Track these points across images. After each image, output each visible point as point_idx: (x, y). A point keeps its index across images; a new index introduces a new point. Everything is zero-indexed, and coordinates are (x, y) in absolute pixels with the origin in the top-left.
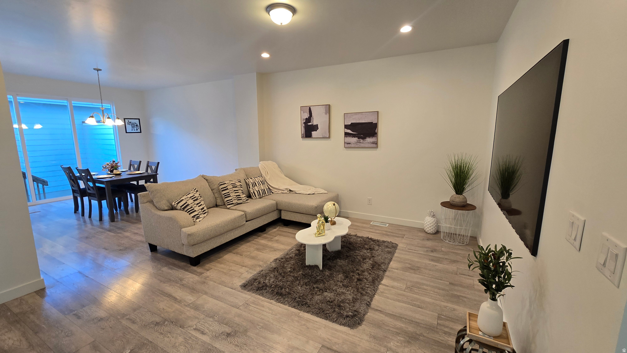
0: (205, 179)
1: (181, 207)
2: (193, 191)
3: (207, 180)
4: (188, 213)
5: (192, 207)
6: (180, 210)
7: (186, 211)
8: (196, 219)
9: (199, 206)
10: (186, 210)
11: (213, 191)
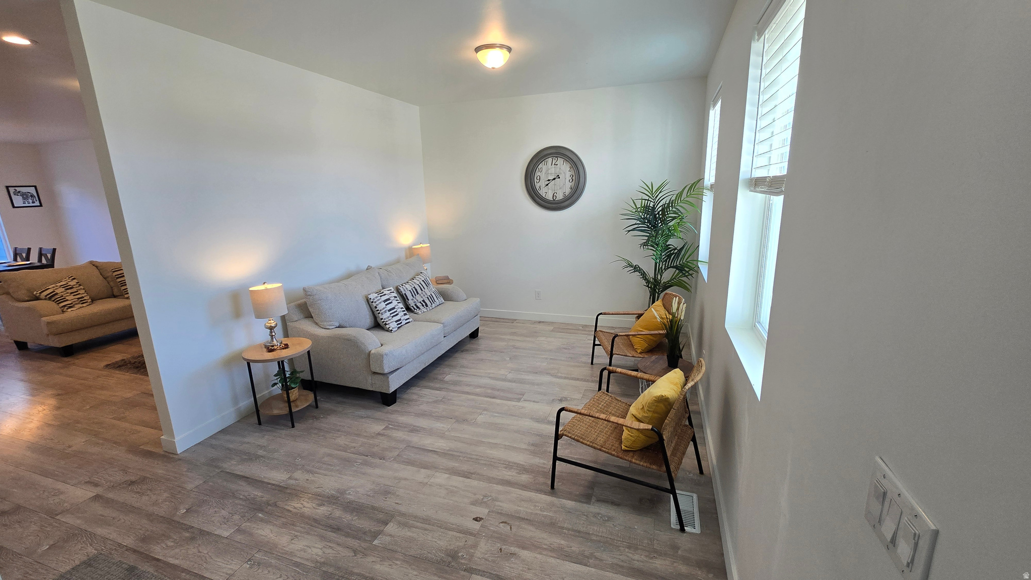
0: (94, 265)
1: (46, 296)
2: (67, 279)
3: (97, 267)
4: (55, 302)
5: (62, 296)
6: (45, 299)
7: (53, 301)
8: (68, 309)
9: (74, 295)
10: (53, 299)
11: (107, 279)
